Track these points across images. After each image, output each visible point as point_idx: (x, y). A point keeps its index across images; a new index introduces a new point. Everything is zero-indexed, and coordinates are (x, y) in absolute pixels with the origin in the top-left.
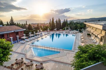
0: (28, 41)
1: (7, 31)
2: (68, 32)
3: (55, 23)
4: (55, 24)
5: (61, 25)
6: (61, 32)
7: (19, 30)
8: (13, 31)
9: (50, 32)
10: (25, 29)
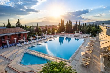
0: (26, 45)
1: (8, 33)
2: (77, 36)
3: (65, 25)
4: (65, 27)
5: (73, 27)
6: (69, 35)
7: (22, 32)
8: (14, 33)
9: (56, 35)
10: (28, 32)
